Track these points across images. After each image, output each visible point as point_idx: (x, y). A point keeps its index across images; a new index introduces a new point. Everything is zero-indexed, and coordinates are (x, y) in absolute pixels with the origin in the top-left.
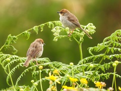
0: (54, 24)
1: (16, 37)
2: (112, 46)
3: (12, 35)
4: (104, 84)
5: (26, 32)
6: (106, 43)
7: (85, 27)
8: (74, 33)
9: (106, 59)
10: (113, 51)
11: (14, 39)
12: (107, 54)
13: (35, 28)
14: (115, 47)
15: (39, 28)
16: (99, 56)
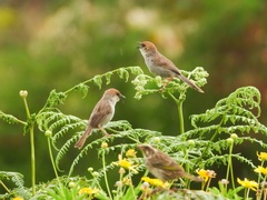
0: (129, 71)
1: (63, 94)
2: (231, 112)
3: (57, 91)
4: (212, 173)
5: (82, 85)
6: (221, 108)
7: (190, 74)
8: (171, 86)
9: (223, 132)
10: (233, 121)
11: (61, 97)
12: (223, 126)
13: (97, 79)
14: (237, 114)
15: (104, 79)
16: (209, 128)
